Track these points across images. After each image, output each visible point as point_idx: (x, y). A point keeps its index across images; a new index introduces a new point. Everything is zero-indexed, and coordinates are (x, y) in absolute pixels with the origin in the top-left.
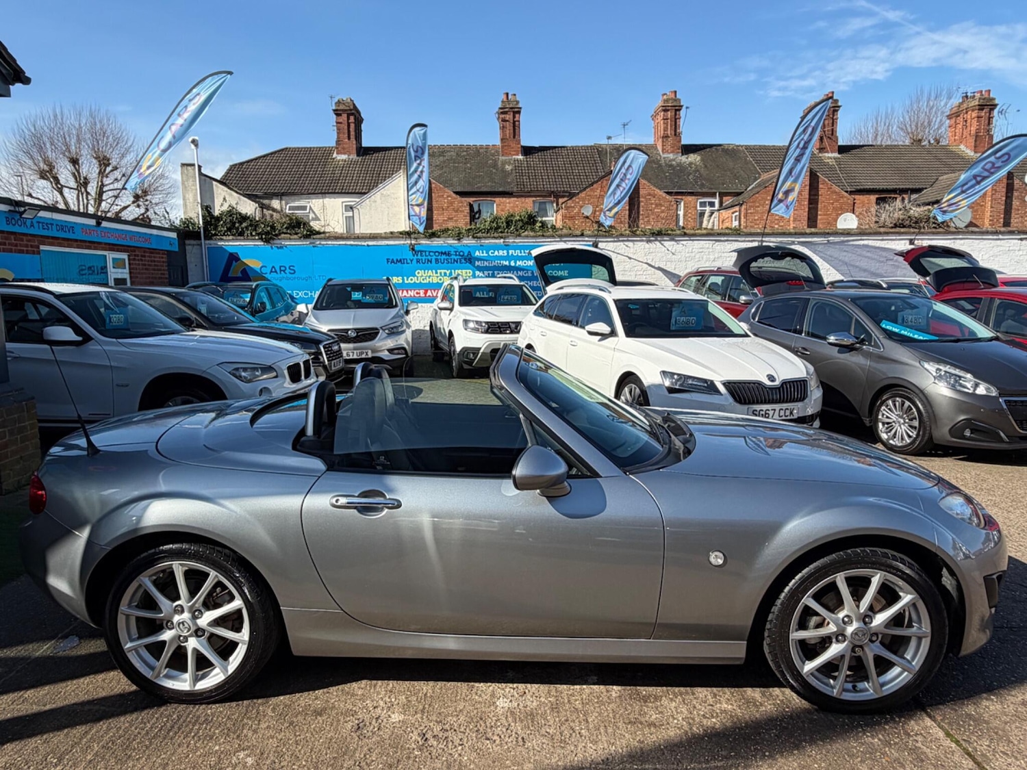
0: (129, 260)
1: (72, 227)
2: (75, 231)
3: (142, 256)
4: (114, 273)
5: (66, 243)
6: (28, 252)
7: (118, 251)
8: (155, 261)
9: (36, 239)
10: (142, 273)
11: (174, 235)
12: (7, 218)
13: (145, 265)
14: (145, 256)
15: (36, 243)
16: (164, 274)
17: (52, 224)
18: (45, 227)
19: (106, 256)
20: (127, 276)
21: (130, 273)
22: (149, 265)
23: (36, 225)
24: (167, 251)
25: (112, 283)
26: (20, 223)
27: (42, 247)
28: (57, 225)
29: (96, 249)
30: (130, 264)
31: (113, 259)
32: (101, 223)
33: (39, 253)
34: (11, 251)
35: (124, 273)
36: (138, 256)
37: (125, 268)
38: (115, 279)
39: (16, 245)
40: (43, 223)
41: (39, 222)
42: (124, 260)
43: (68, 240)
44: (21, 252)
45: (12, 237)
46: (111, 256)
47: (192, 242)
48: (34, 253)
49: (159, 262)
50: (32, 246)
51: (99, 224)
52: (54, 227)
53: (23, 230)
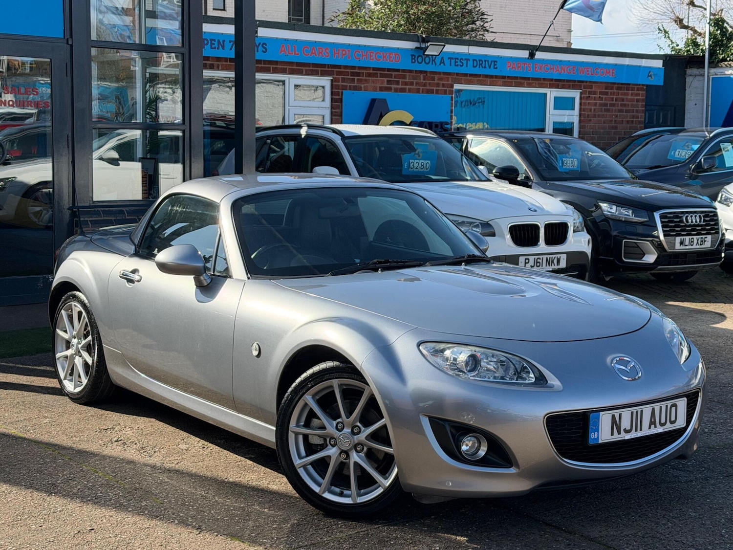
0: (581, 98)
1: (494, 62)
2: (498, 65)
3: (601, 93)
4: (554, 116)
5: (488, 80)
6: (437, 92)
7: (563, 87)
8: (623, 100)
9: (450, 77)
10: (599, 116)
11: (659, 64)
12: (412, 56)
13: (606, 105)
14: (607, 94)
15: (450, 82)
16: (638, 117)
17: (467, 60)
18: (459, 63)
19: (545, 95)
20: (576, 120)
21: (580, 115)
22: (612, 105)
23: (447, 61)
24: (647, 86)
25: (549, 129)
26: (427, 60)
27: (457, 87)
28: (474, 60)
29: (530, 86)
30: (581, 104)
31: (556, 98)
32: (535, 54)
33: (451, 93)
34: (418, 91)
35: (572, 117)
36: (595, 93)
37: (574, 109)
38: (555, 123)
39: (425, 85)
40: (456, 59)
41: (450, 59)
42: (574, 99)
43: (492, 77)
44: (430, 92)
45: (422, 76)
46: (552, 94)
47: (695, 71)
48: (445, 93)
49: (632, 100)
50: (443, 85)
51: (532, 55)
52: (470, 63)
53: (430, 68)
